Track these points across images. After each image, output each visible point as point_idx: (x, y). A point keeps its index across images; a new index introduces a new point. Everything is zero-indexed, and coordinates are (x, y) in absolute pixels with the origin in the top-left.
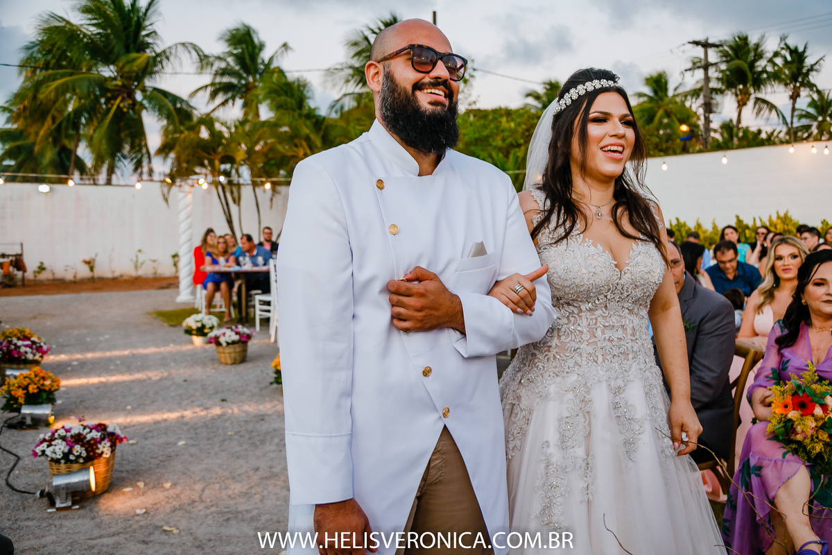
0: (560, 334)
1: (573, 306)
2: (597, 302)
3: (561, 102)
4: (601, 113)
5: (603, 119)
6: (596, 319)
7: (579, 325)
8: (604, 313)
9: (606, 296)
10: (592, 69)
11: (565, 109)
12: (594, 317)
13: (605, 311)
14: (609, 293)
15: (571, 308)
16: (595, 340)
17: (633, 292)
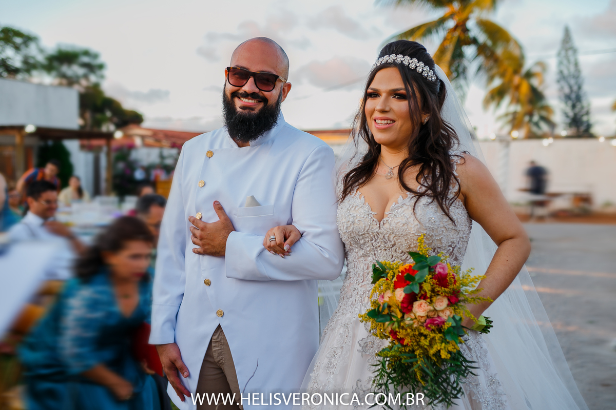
2: (367, 249)
5: (376, 94)
9: (372, 244)
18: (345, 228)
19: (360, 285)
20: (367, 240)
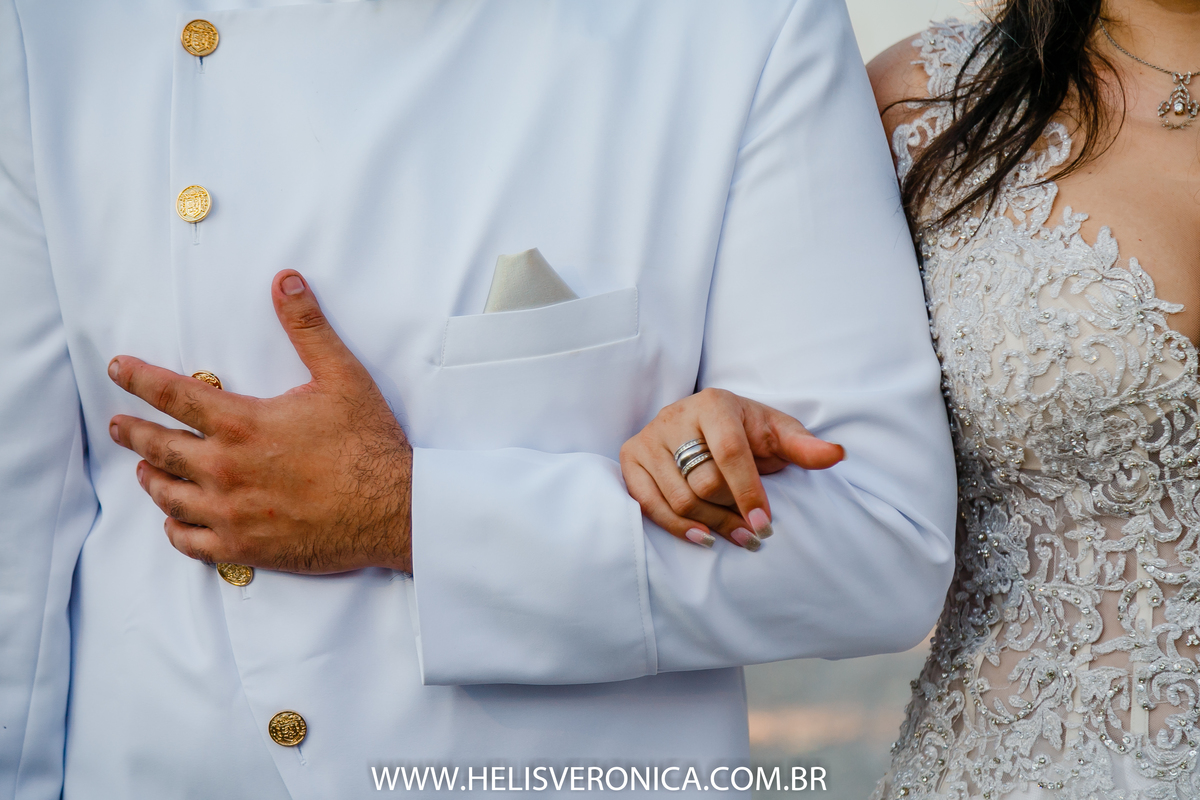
6: (1130, 554)
8: (1161, 528)
9: (1154, 456)
13: (1164, 519)
14: (1162, 443)
15: (1037, 506)
16: (1121, 640)
18: (1019, 382)
19: (1085, 654)
20: (1125, 437)
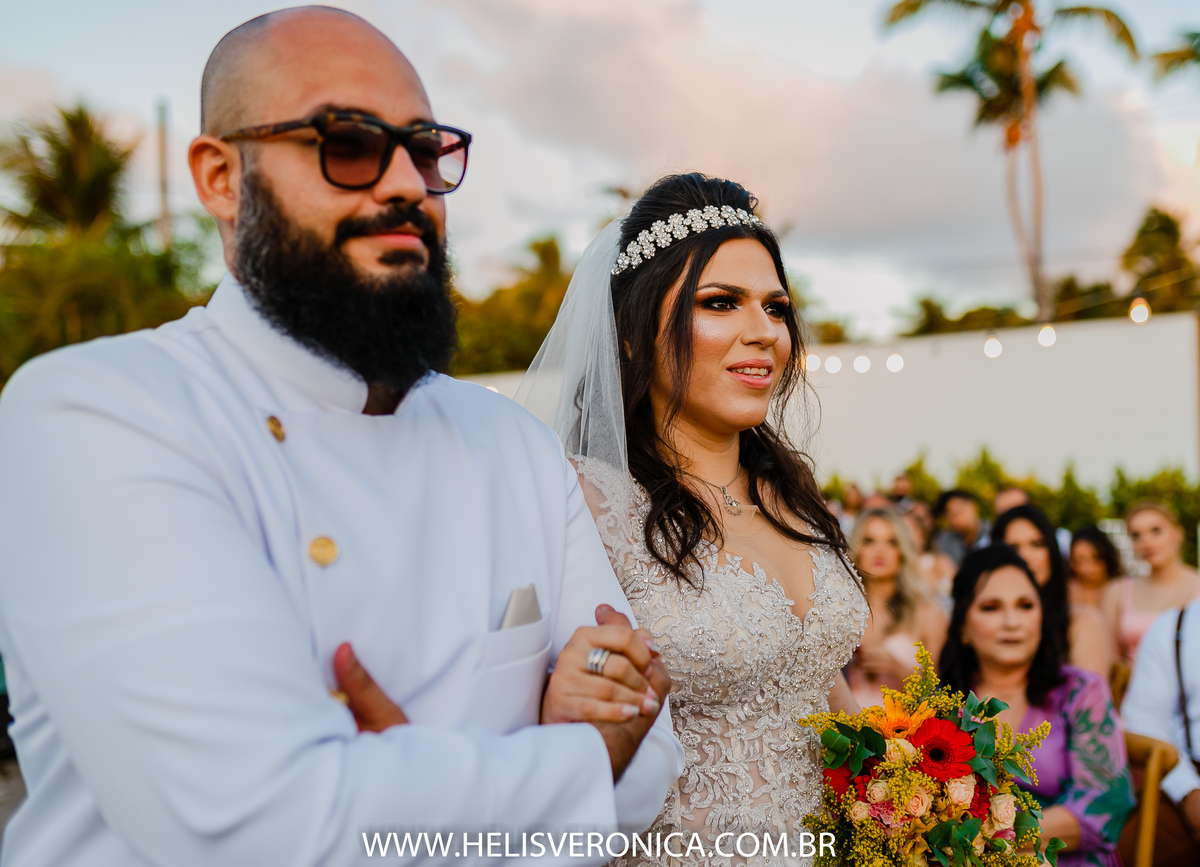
0: (686, 791)
1: (710, 717)
2: (760, 699)
3: (629, 249)
4: (725, 287)
5: (728, 300)
6: (760, 739)
7: (727, 760)
8: (774, 721)
9: (776, 683)
10: (698, 176)
11: (640, 266)
12: (755, 734)
13: (775, 717)
14: (782, 675)
15: (706, 723)
16: (764, 789)
17: (824, 663)
19: (747, 800)
